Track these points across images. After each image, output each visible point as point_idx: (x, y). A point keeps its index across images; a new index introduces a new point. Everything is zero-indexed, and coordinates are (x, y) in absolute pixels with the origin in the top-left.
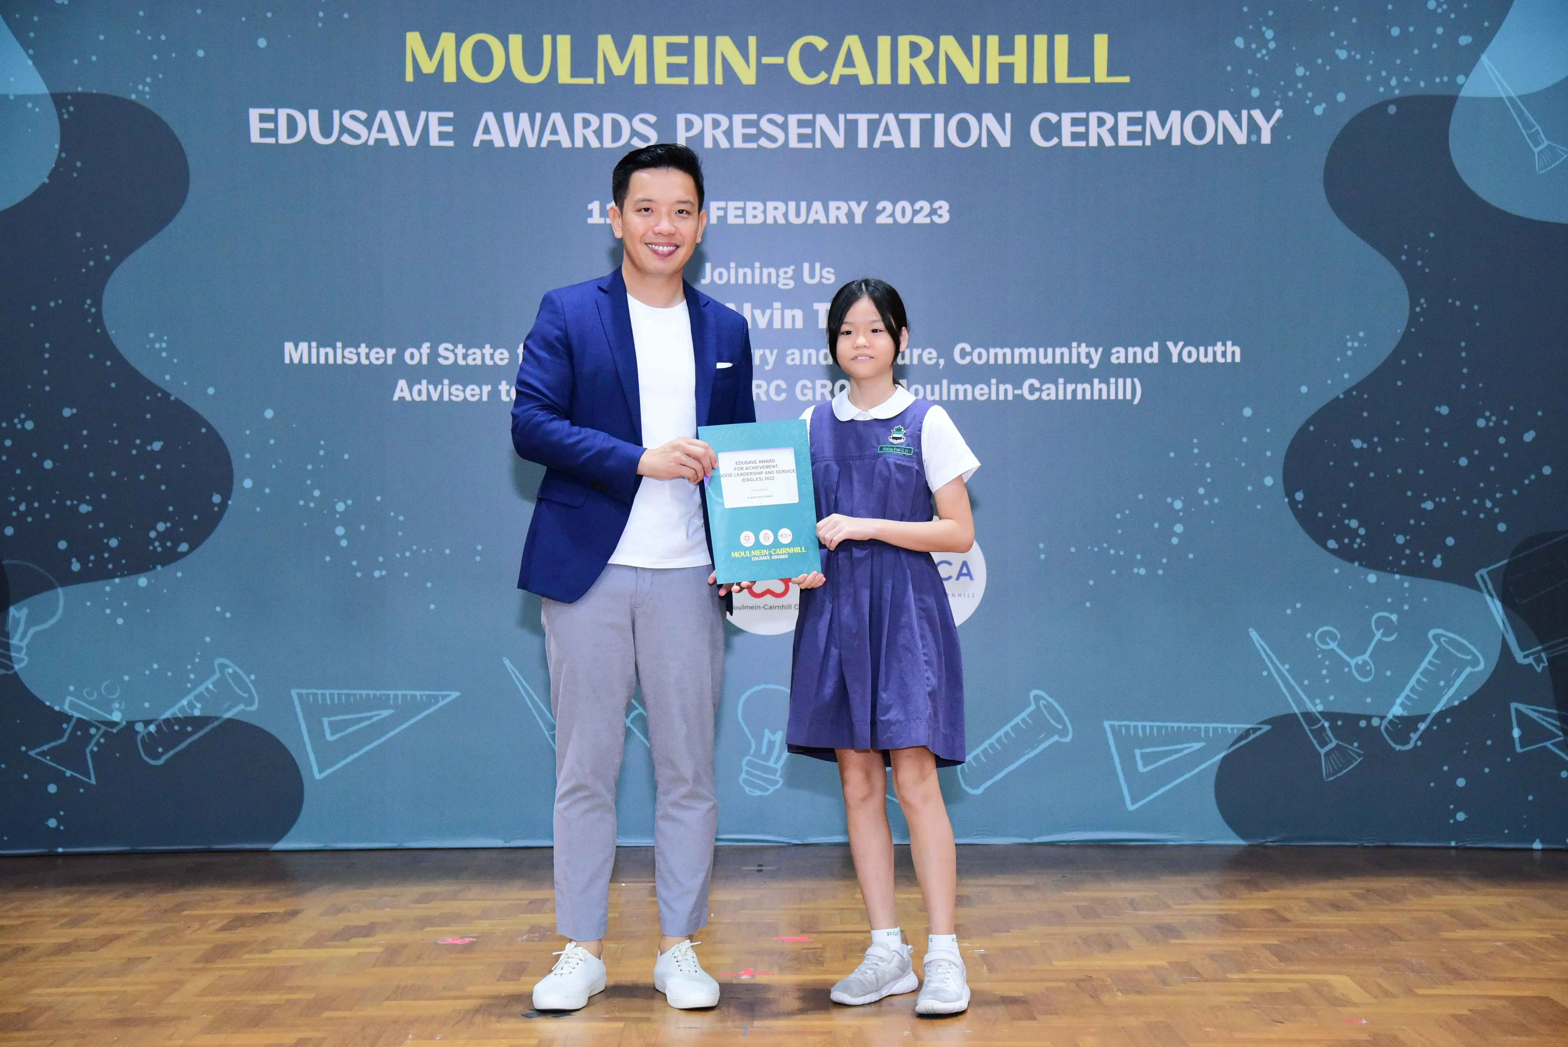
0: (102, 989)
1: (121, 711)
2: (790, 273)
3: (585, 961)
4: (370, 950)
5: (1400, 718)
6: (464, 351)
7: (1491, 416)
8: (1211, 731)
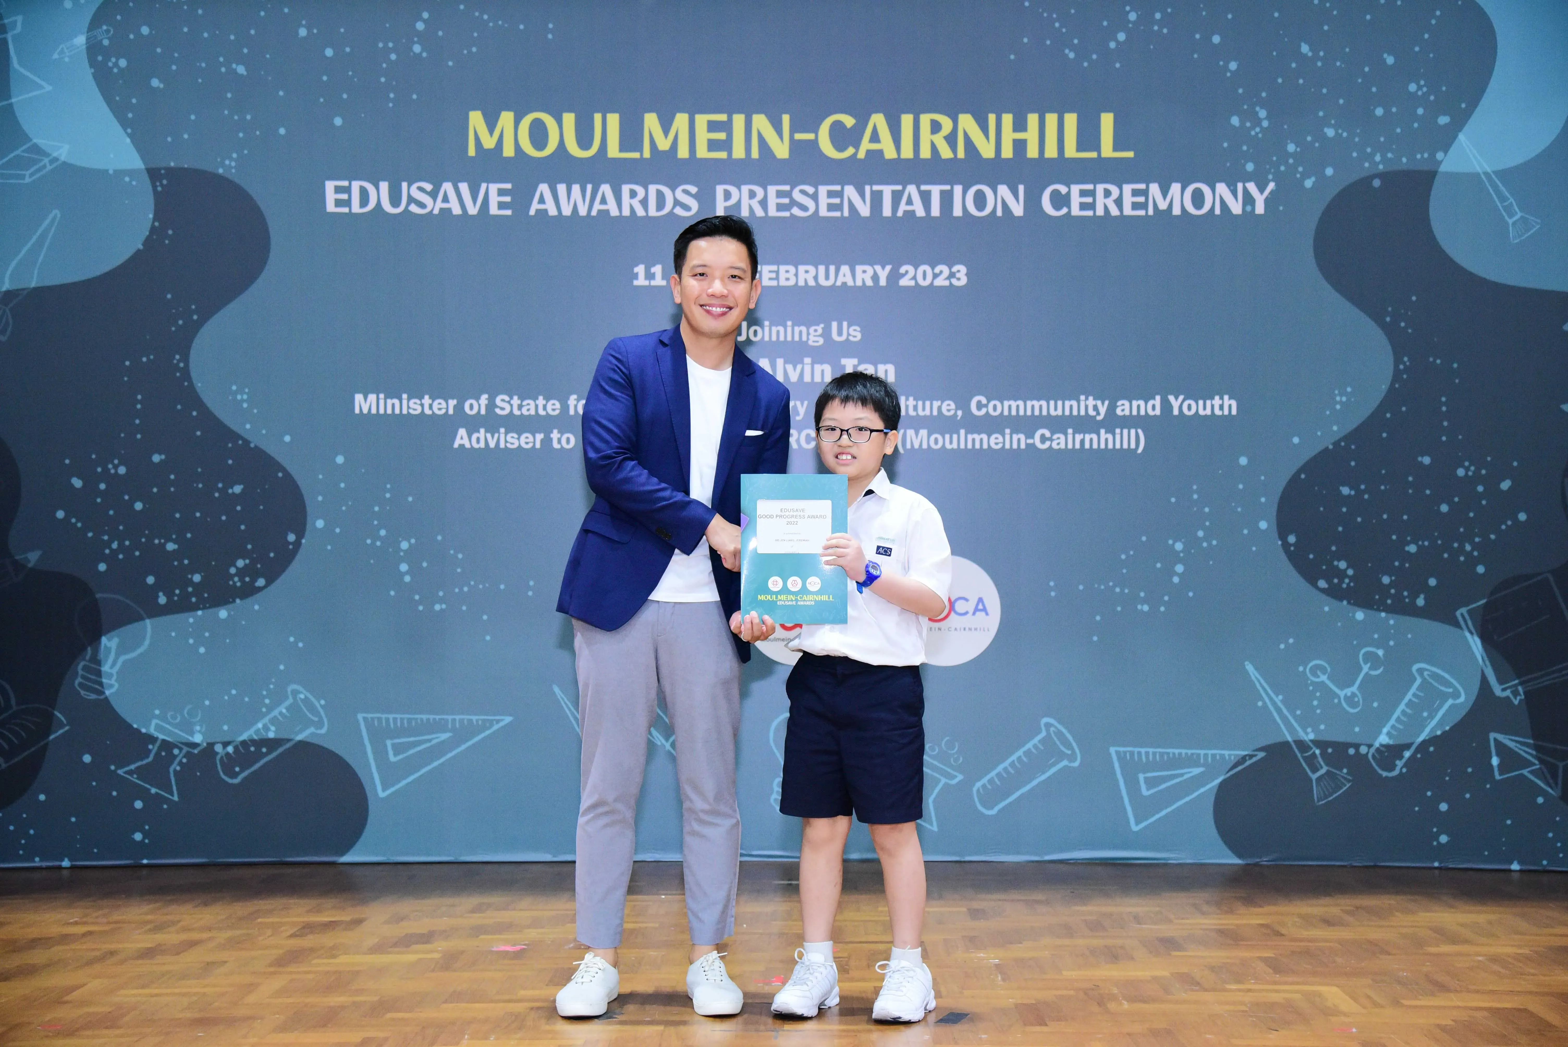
0: (184, 990)
1: (202, 734)
2: (820, 331)
3: (604, 970)
4: (429, 956)
5: (1387, 746)
6: (519, 402)
7: (1470, 466)
8: (1210, 757)
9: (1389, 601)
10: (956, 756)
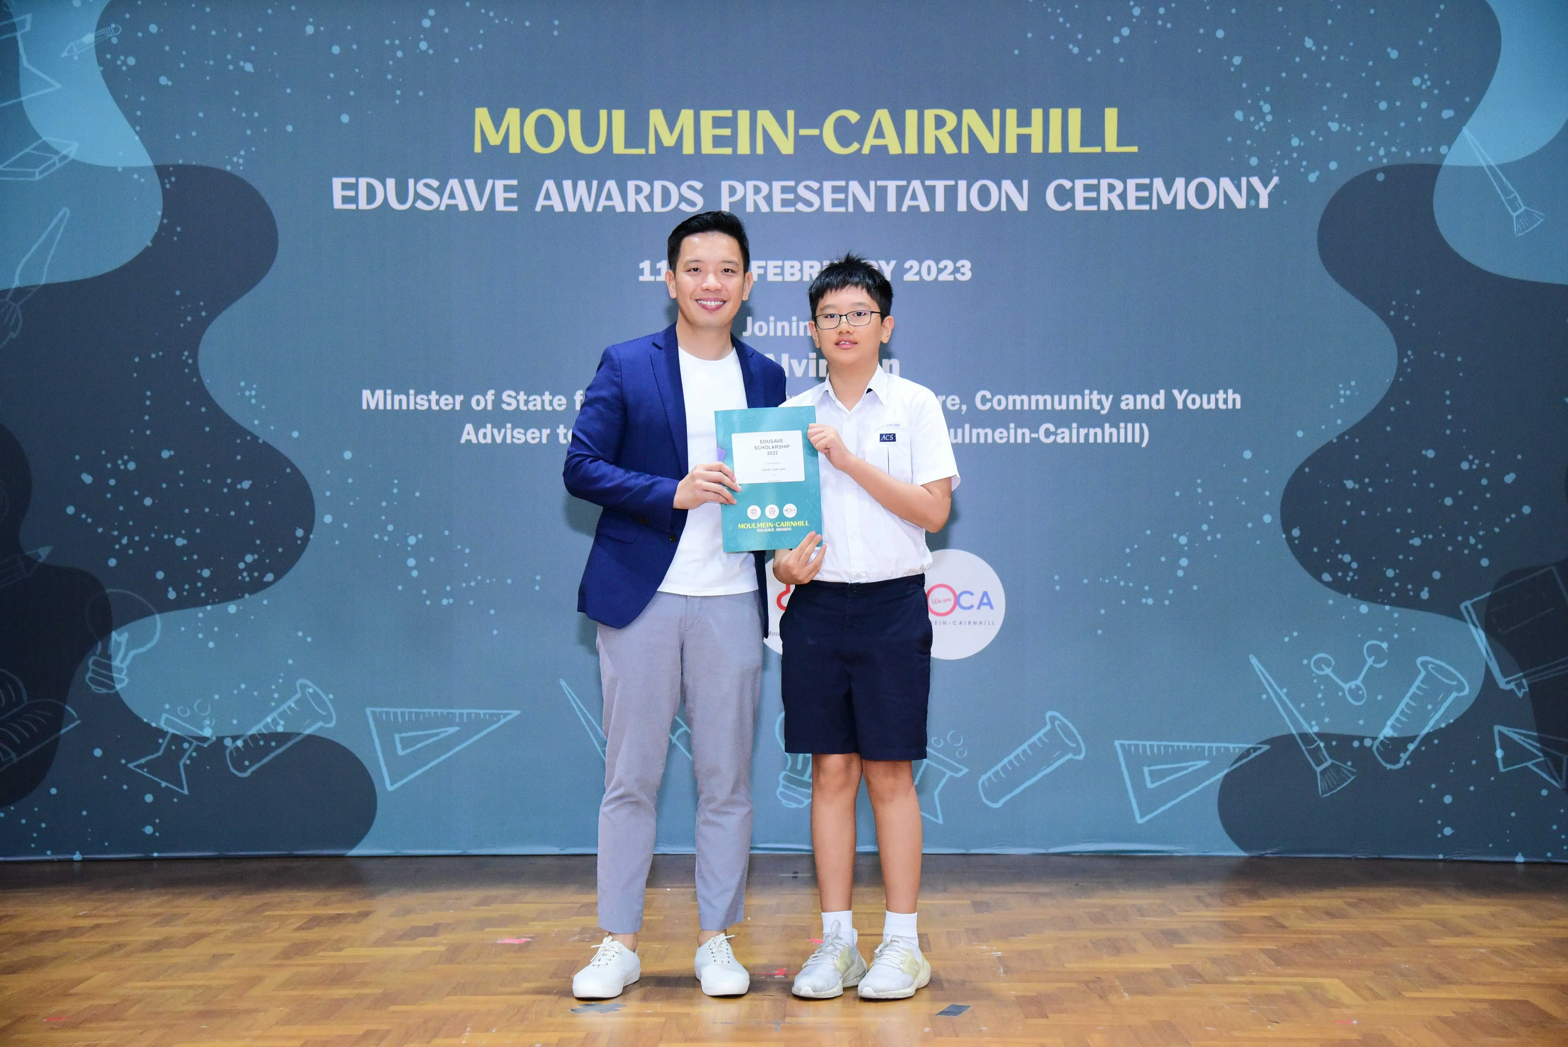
0: (189, 983)
1: (212, 728)
3: (621, 954)
4: (434, 949)
5: (1391, 739)
6: (526, 398)
7: (1474, 459)
8: (1214, 749)
9: (1393, 595)
10: (961, 749)
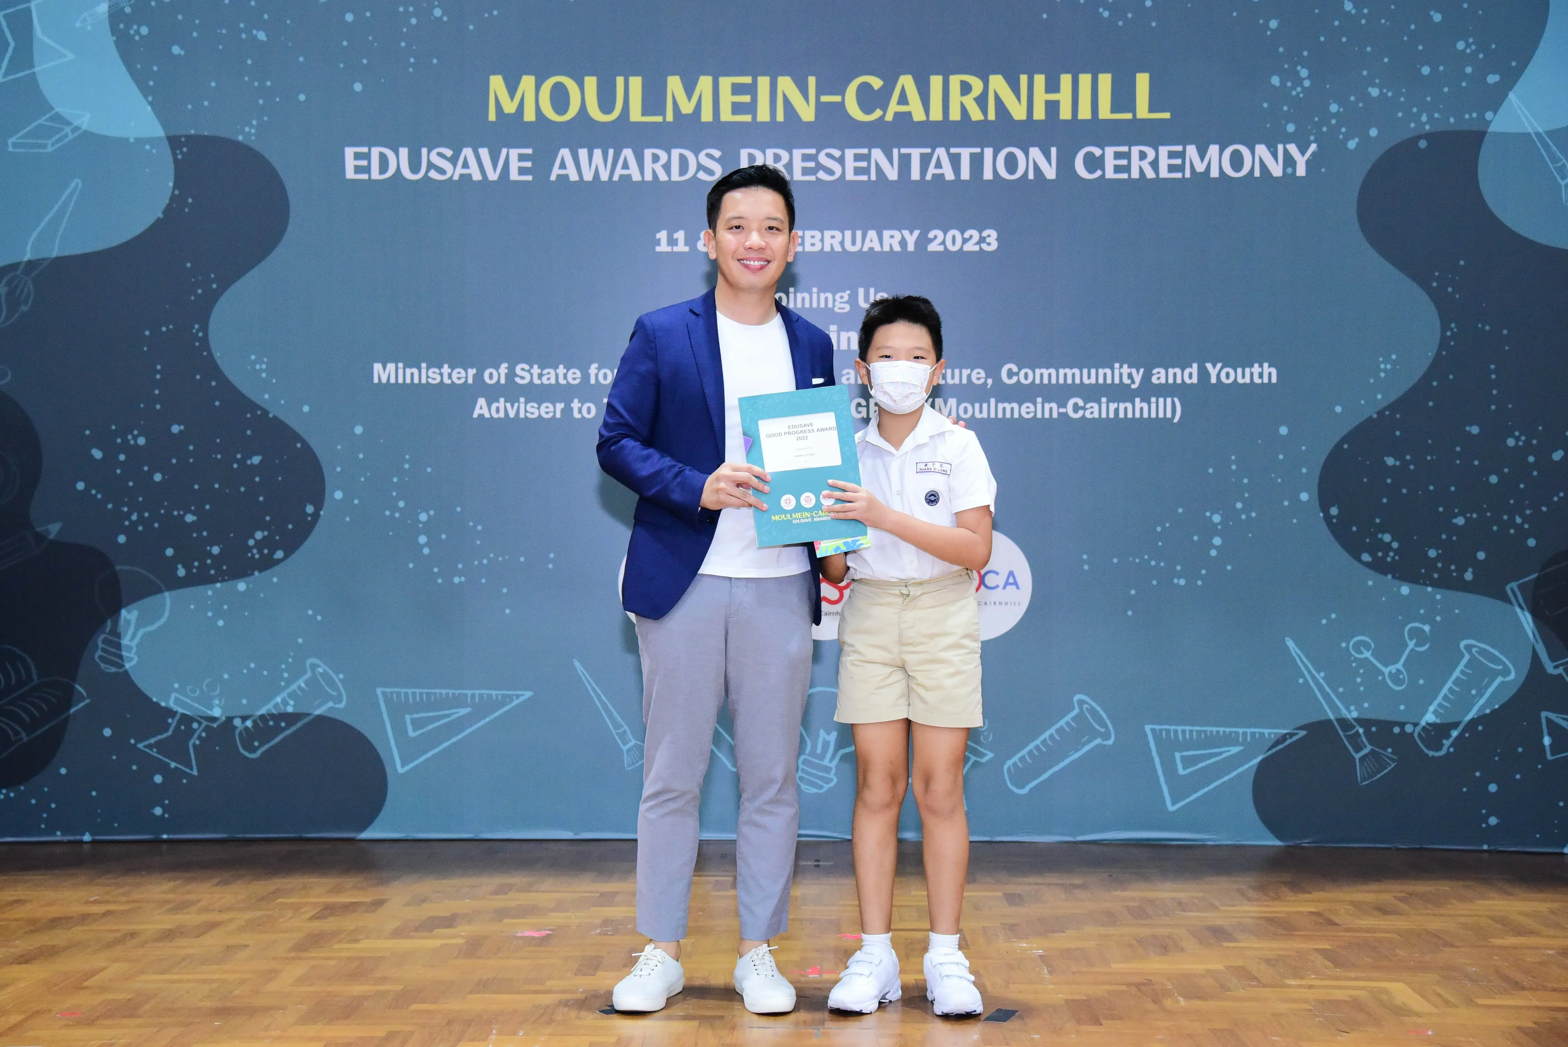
0: (205, 976)
1: (221, 708)
2: (846, 298)
3: (663, 962)
4: (452, 941)
5: (1434, 725)
6: (539, 371)
7: (1520, 435)
8: (1249, 735)
9: (1436, 576)
10: (985, 734)
